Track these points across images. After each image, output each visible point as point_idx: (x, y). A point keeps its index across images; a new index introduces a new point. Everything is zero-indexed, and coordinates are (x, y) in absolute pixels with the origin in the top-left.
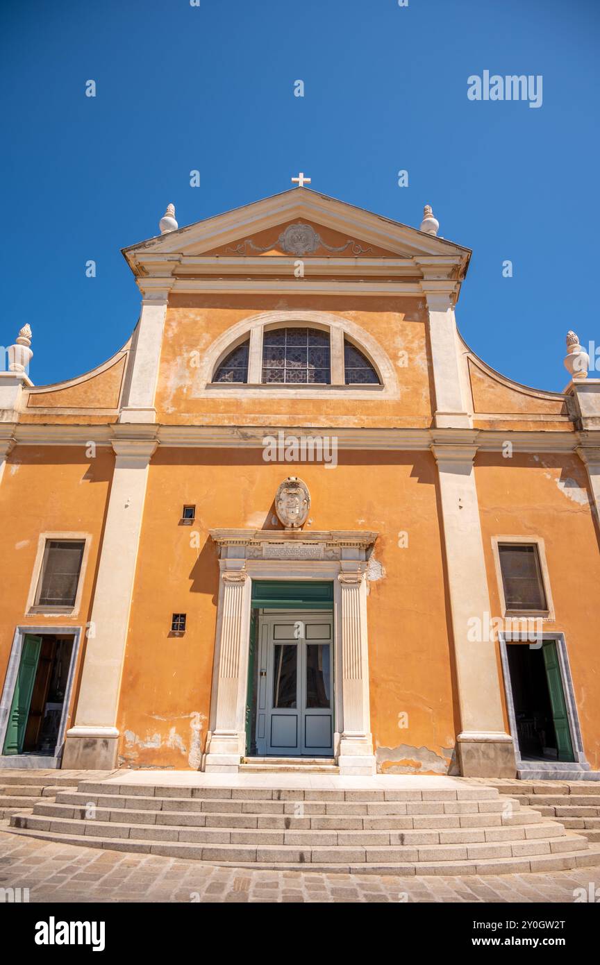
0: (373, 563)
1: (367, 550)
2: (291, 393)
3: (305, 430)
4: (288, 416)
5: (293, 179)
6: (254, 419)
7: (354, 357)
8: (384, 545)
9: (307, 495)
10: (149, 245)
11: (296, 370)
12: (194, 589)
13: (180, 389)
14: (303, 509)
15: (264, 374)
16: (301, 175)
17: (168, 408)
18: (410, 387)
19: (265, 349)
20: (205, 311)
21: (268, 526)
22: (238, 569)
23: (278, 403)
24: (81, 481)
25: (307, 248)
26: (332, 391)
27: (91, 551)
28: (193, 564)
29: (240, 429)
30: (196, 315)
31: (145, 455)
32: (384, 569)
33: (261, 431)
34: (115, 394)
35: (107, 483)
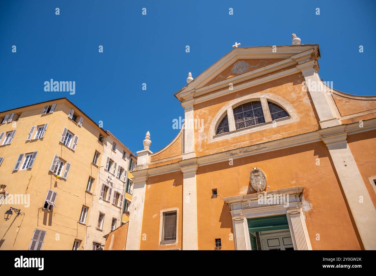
0: (304, 202)
1: (299, 196)
2: (249, 131)
3: (257, 146)
4: (249, 141)
5: (233, 46)
6: (234, 146)
7: (274, 108)
8: (308, 192)
9: (263, 175)
10: (183, 90)
11: (250, 121)
12: (222, 226)
13: (203, 141)
14: (263, 182)
15: (236, 126)
16: (236, 43)
17: (200, 150)
18: (303, 114)
19: (235, 116)
20: (208, 108)
21: (249, 192)
22: (239, 215)
23: (244, 137)
24: (172, 187)
25: (243, 70)
26: (267, 125)
27: (179, 215)
28: (220, 215)
29: (229, 152)
30: (205, 110)
31: (194, 171)
32: (311, 204)
33: (238, 151)
34: (180, 149)
35: (182, 186)
